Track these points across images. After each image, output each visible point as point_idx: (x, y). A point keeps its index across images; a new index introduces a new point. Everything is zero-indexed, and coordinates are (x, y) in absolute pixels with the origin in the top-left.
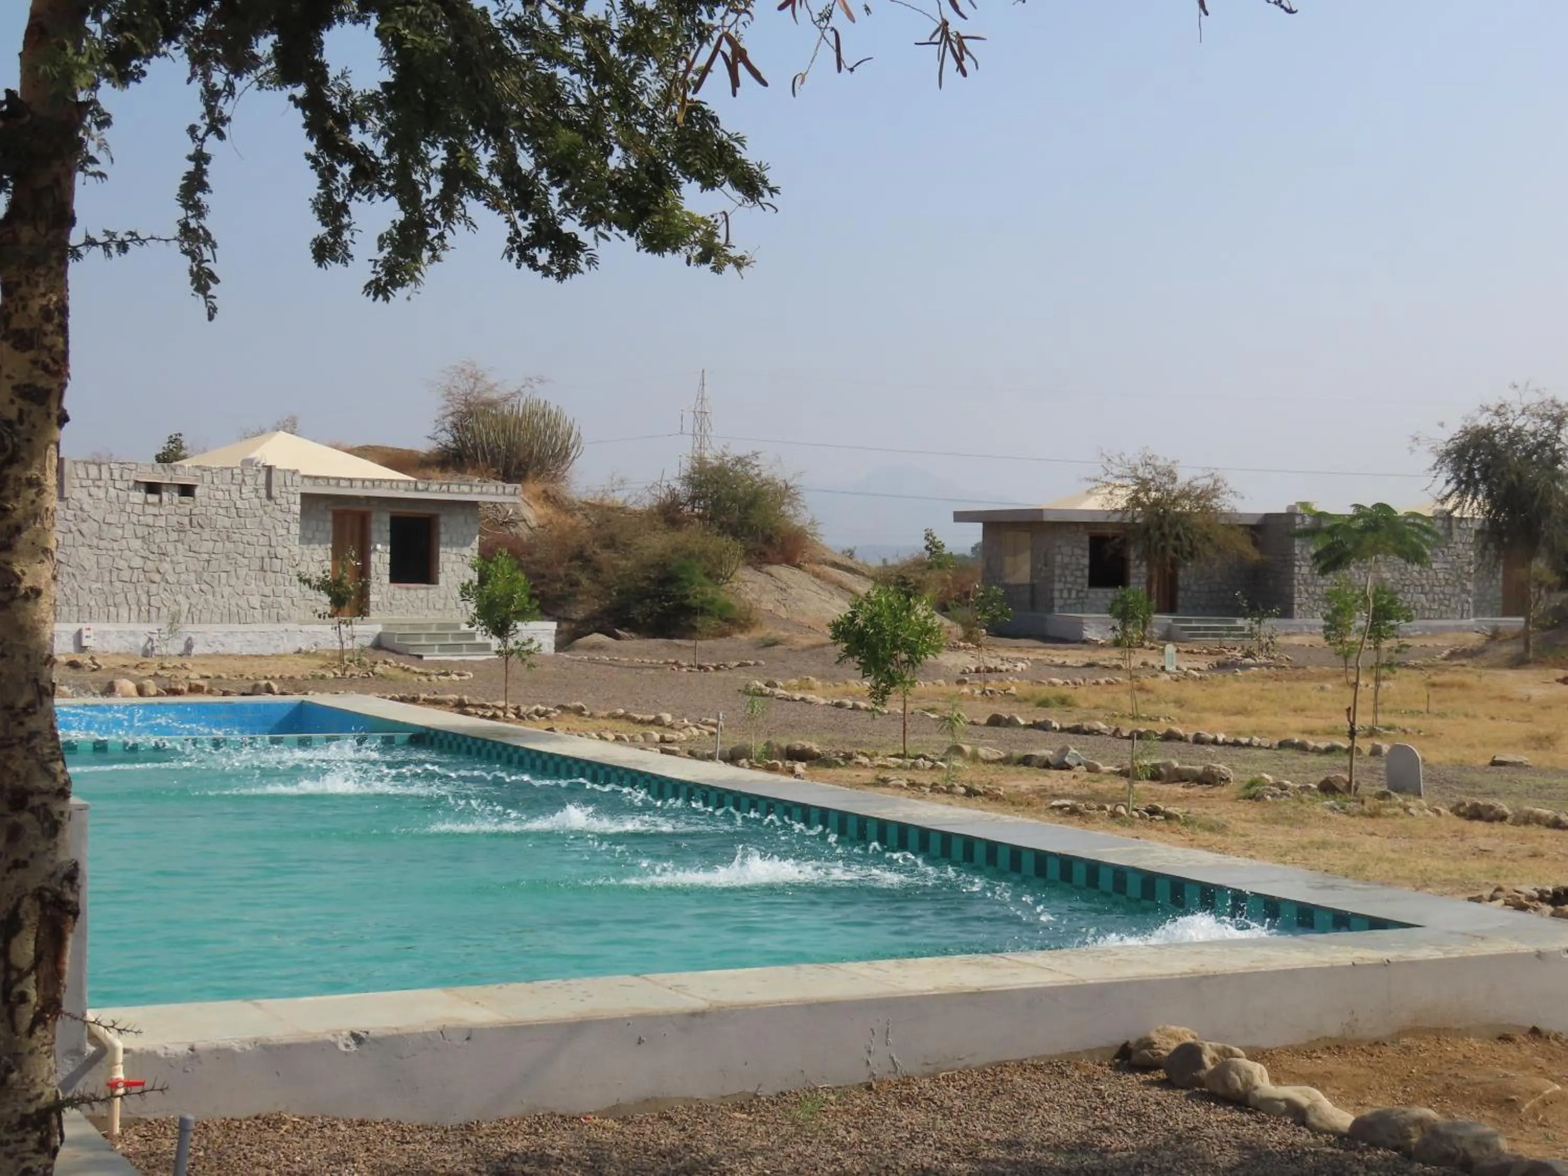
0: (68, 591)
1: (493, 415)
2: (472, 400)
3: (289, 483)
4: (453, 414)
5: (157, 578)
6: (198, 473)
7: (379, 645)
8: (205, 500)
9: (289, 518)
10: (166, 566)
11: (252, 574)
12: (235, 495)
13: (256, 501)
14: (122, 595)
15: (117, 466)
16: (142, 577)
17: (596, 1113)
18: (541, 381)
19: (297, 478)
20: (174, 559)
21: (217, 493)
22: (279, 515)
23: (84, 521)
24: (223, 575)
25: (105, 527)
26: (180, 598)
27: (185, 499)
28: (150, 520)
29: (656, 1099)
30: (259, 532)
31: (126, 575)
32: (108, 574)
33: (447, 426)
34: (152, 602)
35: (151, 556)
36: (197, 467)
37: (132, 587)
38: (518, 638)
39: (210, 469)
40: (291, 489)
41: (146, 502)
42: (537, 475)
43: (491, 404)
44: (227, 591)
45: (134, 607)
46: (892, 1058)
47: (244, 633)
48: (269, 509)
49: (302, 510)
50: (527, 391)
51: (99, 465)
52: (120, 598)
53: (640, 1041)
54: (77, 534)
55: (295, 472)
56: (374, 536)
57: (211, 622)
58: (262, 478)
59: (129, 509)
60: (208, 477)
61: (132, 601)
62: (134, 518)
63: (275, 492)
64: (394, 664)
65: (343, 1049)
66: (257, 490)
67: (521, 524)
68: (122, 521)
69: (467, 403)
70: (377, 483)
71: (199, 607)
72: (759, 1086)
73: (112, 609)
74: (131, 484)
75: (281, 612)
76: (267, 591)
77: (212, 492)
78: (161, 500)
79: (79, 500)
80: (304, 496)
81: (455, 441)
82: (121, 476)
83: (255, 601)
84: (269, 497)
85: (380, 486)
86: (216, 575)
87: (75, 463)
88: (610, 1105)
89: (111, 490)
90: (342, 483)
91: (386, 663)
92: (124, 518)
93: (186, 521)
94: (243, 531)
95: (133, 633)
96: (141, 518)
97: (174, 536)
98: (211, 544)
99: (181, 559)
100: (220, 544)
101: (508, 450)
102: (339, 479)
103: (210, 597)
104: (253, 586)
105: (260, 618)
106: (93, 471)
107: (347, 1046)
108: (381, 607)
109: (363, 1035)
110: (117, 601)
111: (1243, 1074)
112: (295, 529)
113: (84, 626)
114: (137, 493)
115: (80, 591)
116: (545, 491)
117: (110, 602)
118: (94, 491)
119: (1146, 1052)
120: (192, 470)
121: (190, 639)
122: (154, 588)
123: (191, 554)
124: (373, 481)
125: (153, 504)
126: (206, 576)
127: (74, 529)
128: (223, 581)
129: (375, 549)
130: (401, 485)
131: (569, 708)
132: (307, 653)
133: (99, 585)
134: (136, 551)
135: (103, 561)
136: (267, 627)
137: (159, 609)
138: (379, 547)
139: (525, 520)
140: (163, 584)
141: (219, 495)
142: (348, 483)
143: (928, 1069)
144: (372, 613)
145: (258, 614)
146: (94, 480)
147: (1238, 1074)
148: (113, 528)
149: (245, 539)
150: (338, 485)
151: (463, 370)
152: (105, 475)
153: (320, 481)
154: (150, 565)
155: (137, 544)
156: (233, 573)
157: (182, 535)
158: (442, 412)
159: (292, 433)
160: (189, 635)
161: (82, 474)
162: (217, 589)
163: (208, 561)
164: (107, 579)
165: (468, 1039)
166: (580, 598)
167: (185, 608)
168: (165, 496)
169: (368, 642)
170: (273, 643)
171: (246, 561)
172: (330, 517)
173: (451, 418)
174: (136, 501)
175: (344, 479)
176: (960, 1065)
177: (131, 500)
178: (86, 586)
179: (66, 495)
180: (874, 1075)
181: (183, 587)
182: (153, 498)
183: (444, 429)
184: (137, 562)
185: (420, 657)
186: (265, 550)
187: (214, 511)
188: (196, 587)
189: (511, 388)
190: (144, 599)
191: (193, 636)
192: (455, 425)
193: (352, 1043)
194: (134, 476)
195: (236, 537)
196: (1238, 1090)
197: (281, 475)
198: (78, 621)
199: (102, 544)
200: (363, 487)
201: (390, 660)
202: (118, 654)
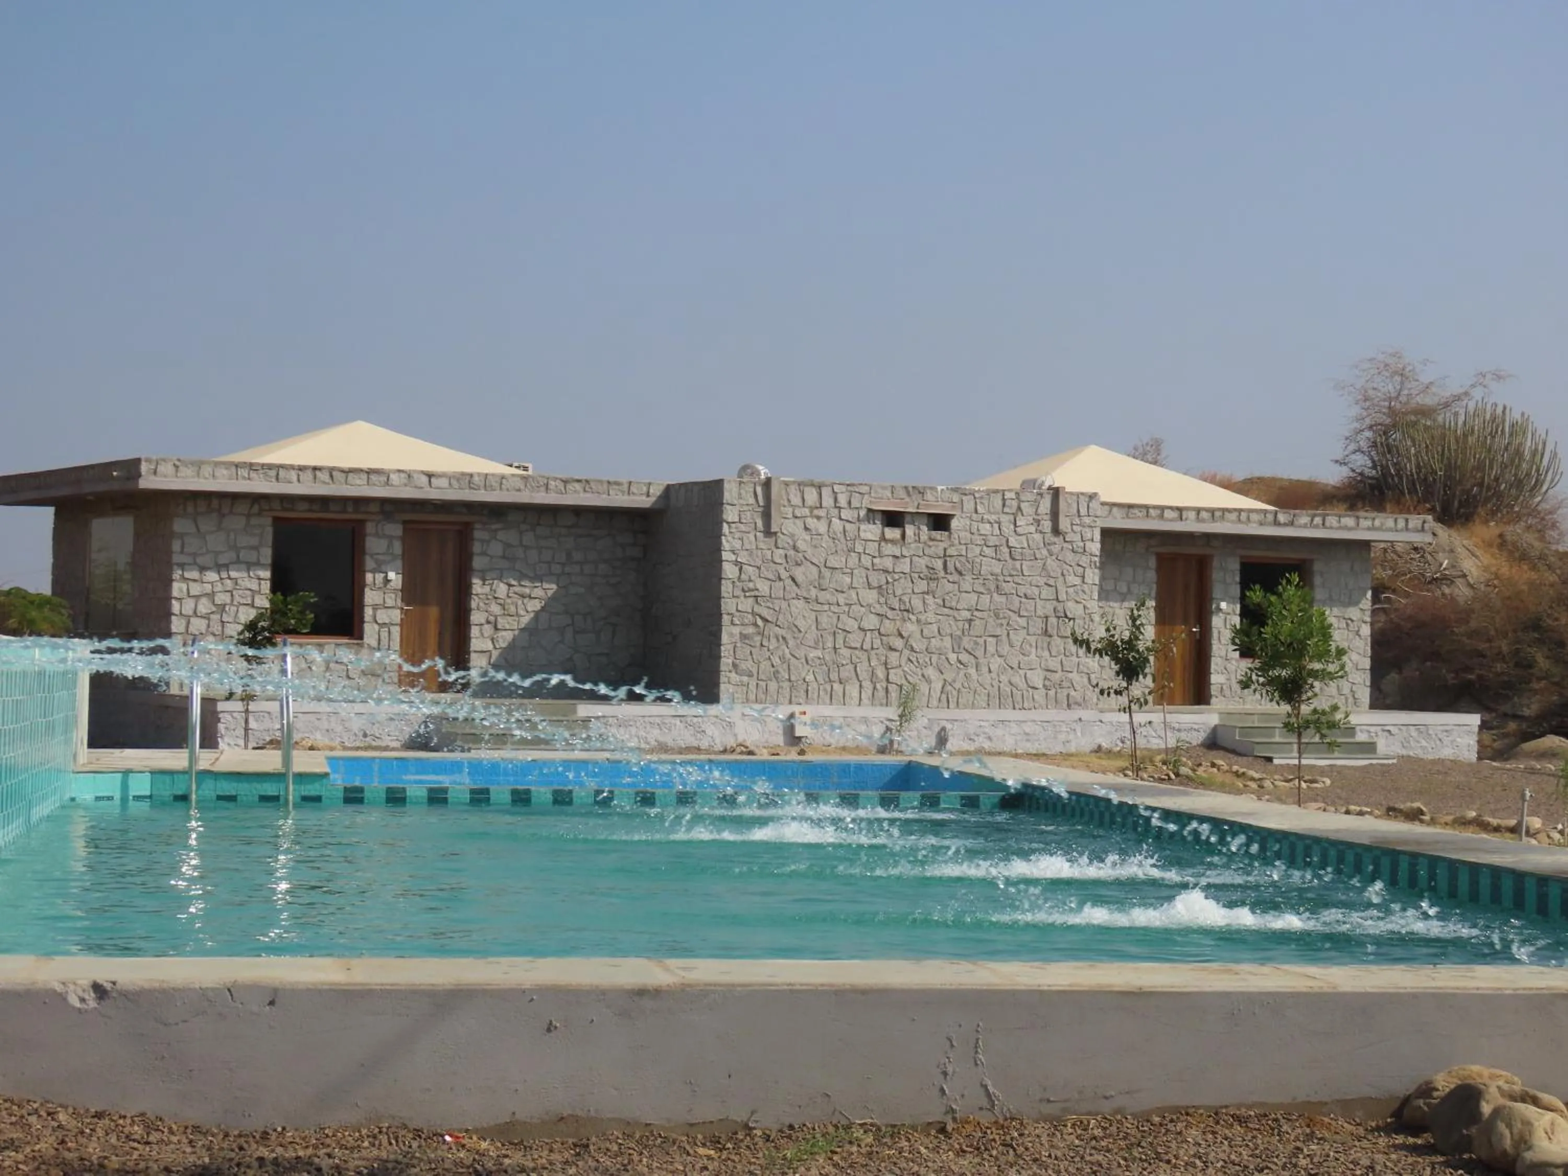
0: (776, 660)
1: (1427, 428)
2: (1398, 406)
3: (1083, 511)
4: (1370, 427)
5: (898, 643)
6: (956, 498)
7: (1213, 743)
8: (965, 535)
9: (1084, 560)
10: (910, 628)
11: (1032, 639)
12: (1008, 529)
13: (1038, 537)
14: (851, 667)
15: (843, 488)
16: (877, 643)
17: (476, 1131)
18: (1499, 377)
19: (1094, 504)
20: (923, 617)
21: (981, 525)
22: (1069, 557)
23: (798, 564)
24: (991, 640)
25: (827, 573)
26: (931, 672)
27: (937, 534)
28: (888, 563)
29: (576, 1118)
30: (1042, 581)
31: (855, 639)
32: (831, 639)
33: (1364, 445)
34: (892, 677)
35: (890, 614)
36: (955, 490)
37: (864, 656)
38: (1316, 704)
39: (972, 493)
40: (1087, 520)
41: (883, 538)
42: (1493, 513)
43: (1425, 412)
44: (996, 662)
45: (867, 684)
46: (985, 1087)
47: (1020, 722)
48: (1056, 549)
49: (1102, 549)
50: (1477, 393)
51: (819, 487)
52: (847, 672)
53: (550, 1028)
54: (789, 581)
55: (1092, 497)
56: (1217, 591)
57: (973, 706)
58: (1045, 505)
59: (859, 549)
60: (969, 505)
61: (864, 675)
62: (867, 561)
63: (1064, 524)
64: (1226, 768)
65: (78, 1004)
66: (1038, 522)
67: (1459, 582)
68: (850, 564)
69: (1392, 412)
70: (1218, 514)
71: (958, 685)
72: (753, 1113)
73: (836, 686)
74: (863, 513)
75: (1073, 693)
76: (1054, 664)
77: (975, 525)
78: (903, 536)
79: (792, 536)
80: (1107, 533)
81: (1374, 467)
82: (849, 503)
83: (1037, 679)
84: (1056, 531)
85: (1222, 518)
86: (981, 641)
87: (787, 484)
88: (501, 1121)
89: (835, 521)
90: (1168, 514)
91: (1213, 765)
92: (853, 560)
93: (939, 564)
94: (1017, 579)
95: (865, 720)
96: (876, 561)
97: (922, 586)
98: (974, 596)
99: (930, 617)
100: (986, 599)
101: (1448, 477)
102: (1162, 508)
103: (972, 671)
104: (1033, 656)
105: (1043, 702)
106: (811, 496)
107: (83, 1000)
108: (1227, 692)
109: (108, 986)
110: (844, 674)
111: (1518, 1126)
112: (1093, 576)
113: (797, 709)
114: (871, 526)
115: (793, 660)
116: (1501, 536)
117: (833, 677)
118: (811, 522)
119: (1421, 1102)
120: (947, 495)
121: (943, 729)
122: (893, 658)
123: (946, 611)
124: (1212, 511)
125: (893, 542)
126: (966, 642)
127: (784, 575)
128: (991, 649)
129: (1219, 610)
130: (1254, 517)
131: (1401, 811)
132: (1109, 752)
133: (819, 653)
134: (869, 606)
135: (824, 619)
136: (1052, 714)
137: (901, 687)
138: (1223, 605)
139: (1465, 576)
140: (906, 652)
141: (986, 528)
142: (1175, 515)
143: (1047, 1109)
144: (1213, 700)
145: (1039, 696)
146: (812, 509)
147: (1509, 1126)
148: (838, 576)
149: (1022, 590)
150: (1161, 516)
151: (1386, 365)
152: (828, 501)
153: (1136, 511)
154: (888, 626)
155: (871, 596)
156: (1004, 638)
157: (933, 585)
158: (1356, 425)
159: (1155, 462)
160: (944, 723)
161: (796, 500)
162: (981, 661)
163: (970, 621)
164: (830, 644)
165: (272, 1003)
166: (1535, 685)
167: (938, 686)
168: (910, 530)
169: (1198, 738)
170: (1062, 737)
171: (1022, 622)
172: (1153, 562)
173: (1368, 434)
174: (869, 536)
175: (1171, 508)
176: (1107, 1107)
177: (862, 535)
178: (801, 653)
179: (774, 528)
180: (953, 1111)
181: (935, 658)
182: (893, 533)
183: (1359, 450)
184: (871, 622)
185: (1270, 759)
186: (1050, 607)
187: (977, 550)
188: (953, 657)
189: (1453, 387)
190: (881, 673)
191: (949, 726)
192: (1374, 445)
193: (90, 996)
194: (866, 503)
195: (1008, 587)
196: (1505, 1152)
197: (1072, 501)
198: (790, 703)
199: (824, 596)
200: (1198, 519)
201: (1220, 762)
202: (844, 749)
